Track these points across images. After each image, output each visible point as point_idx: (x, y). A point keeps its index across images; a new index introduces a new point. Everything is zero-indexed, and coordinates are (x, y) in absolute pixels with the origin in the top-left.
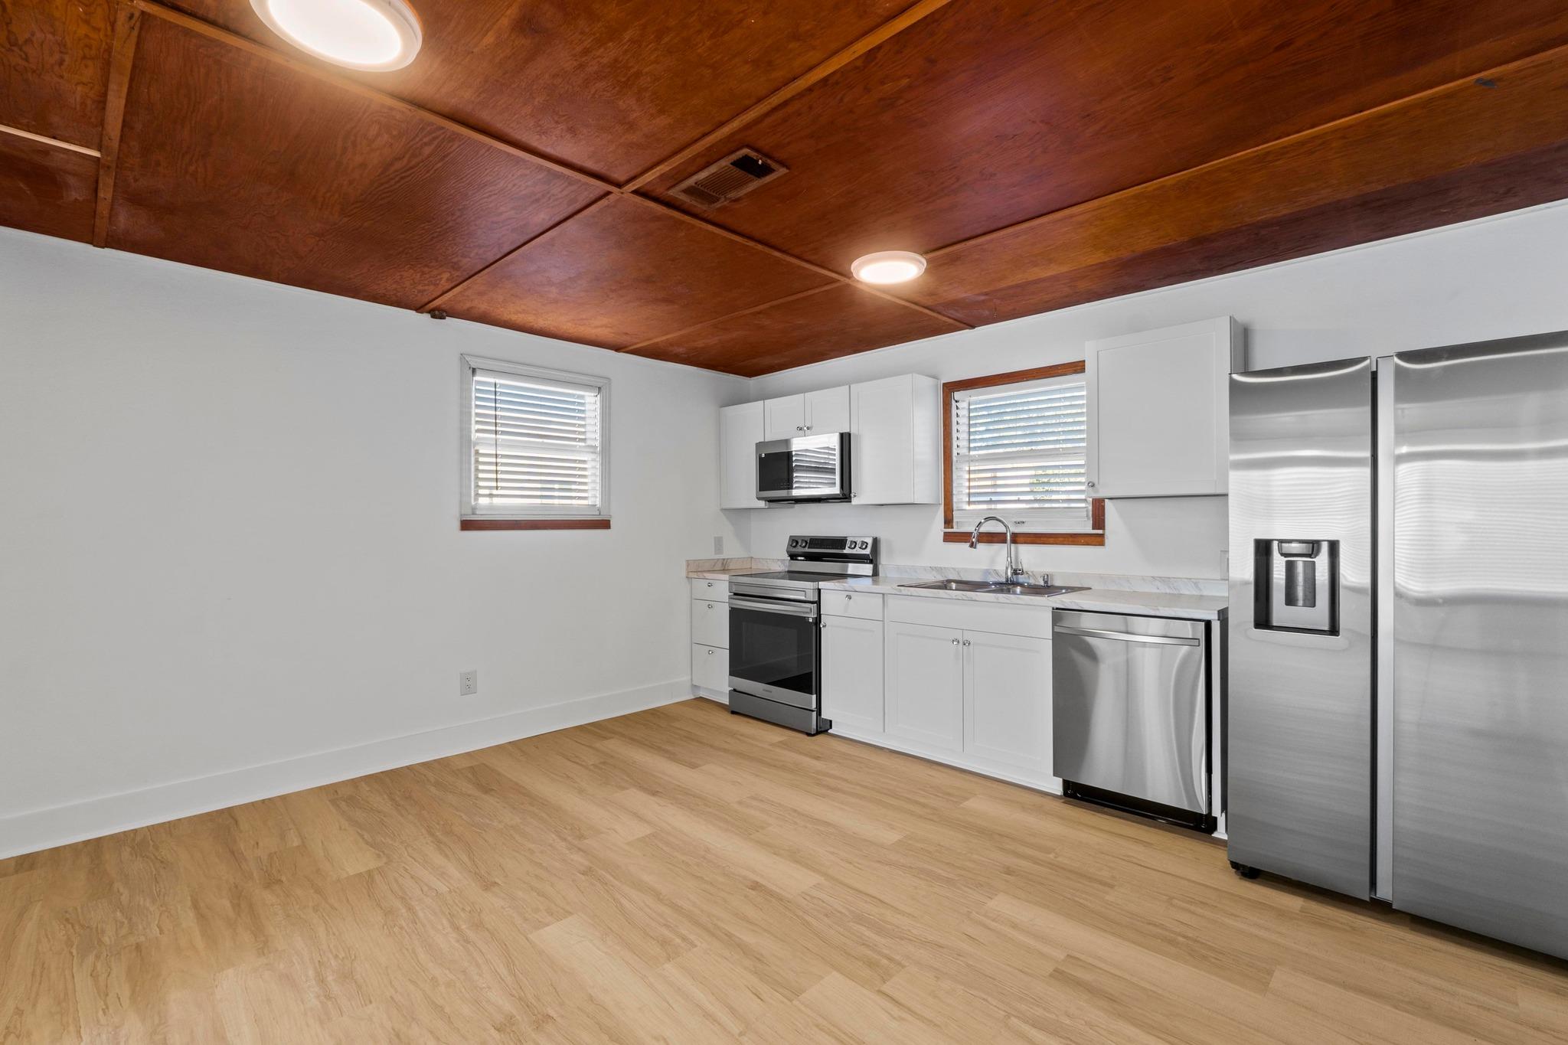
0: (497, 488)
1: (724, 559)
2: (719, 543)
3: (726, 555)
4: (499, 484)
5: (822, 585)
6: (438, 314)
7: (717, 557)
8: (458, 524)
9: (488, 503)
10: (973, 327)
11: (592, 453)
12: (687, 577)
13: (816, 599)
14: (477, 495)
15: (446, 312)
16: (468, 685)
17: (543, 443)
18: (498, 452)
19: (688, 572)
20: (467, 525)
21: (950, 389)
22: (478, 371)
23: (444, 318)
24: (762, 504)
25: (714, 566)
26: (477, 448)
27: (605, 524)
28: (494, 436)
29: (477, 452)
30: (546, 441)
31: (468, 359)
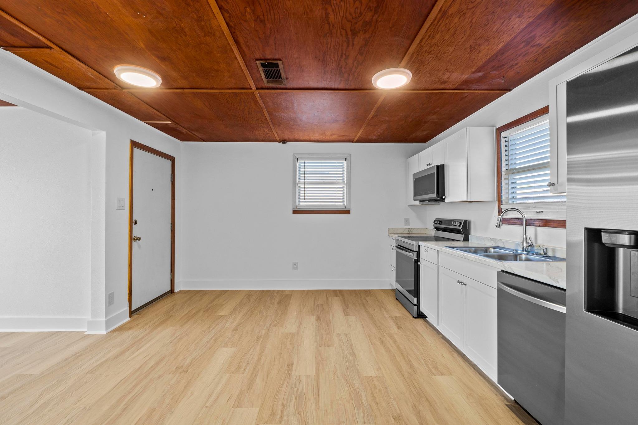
0: (304, 199)
1: (409, 229)
2: (407, 221)
3: (411, 226)
4: (305, 198)
5: (420, 243)
6: (284, 141)
7: (406, 227)
8: (292, 212)
9: (303, 204)
10: (510, 90)
11: (343, 184)
12: (389, 236)
13: (417, 250)
14: (299, 202)
15: (286, 141)
16: (295, 267)
17: (324, 182)
18: (305, 186)
19: (389, 233)
20: (295, 212)
21: (500, 130)
22: (298, 159)
23: (286, 143)
24: (418, 203)
25: (403, 231)
26: (299, 185)
27: (348, 212)
28: (304, 181)
29: (299, 187)
30: (325, 181)
31: (295, 155)
